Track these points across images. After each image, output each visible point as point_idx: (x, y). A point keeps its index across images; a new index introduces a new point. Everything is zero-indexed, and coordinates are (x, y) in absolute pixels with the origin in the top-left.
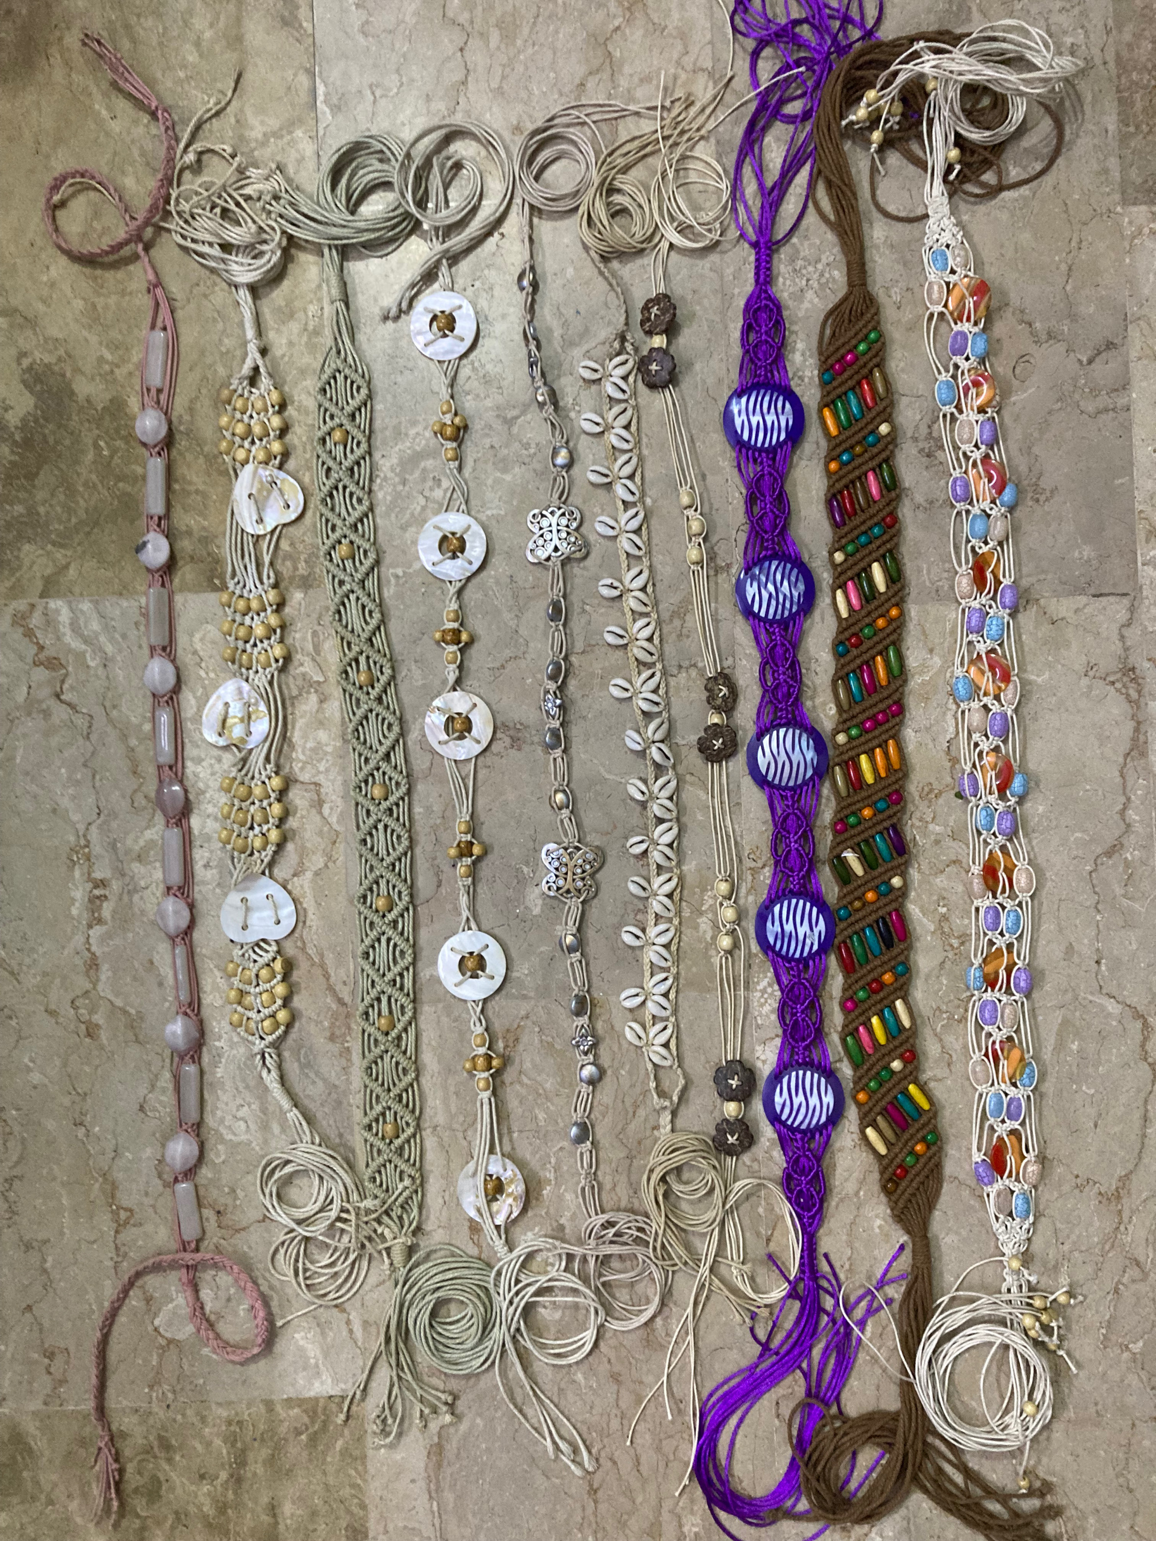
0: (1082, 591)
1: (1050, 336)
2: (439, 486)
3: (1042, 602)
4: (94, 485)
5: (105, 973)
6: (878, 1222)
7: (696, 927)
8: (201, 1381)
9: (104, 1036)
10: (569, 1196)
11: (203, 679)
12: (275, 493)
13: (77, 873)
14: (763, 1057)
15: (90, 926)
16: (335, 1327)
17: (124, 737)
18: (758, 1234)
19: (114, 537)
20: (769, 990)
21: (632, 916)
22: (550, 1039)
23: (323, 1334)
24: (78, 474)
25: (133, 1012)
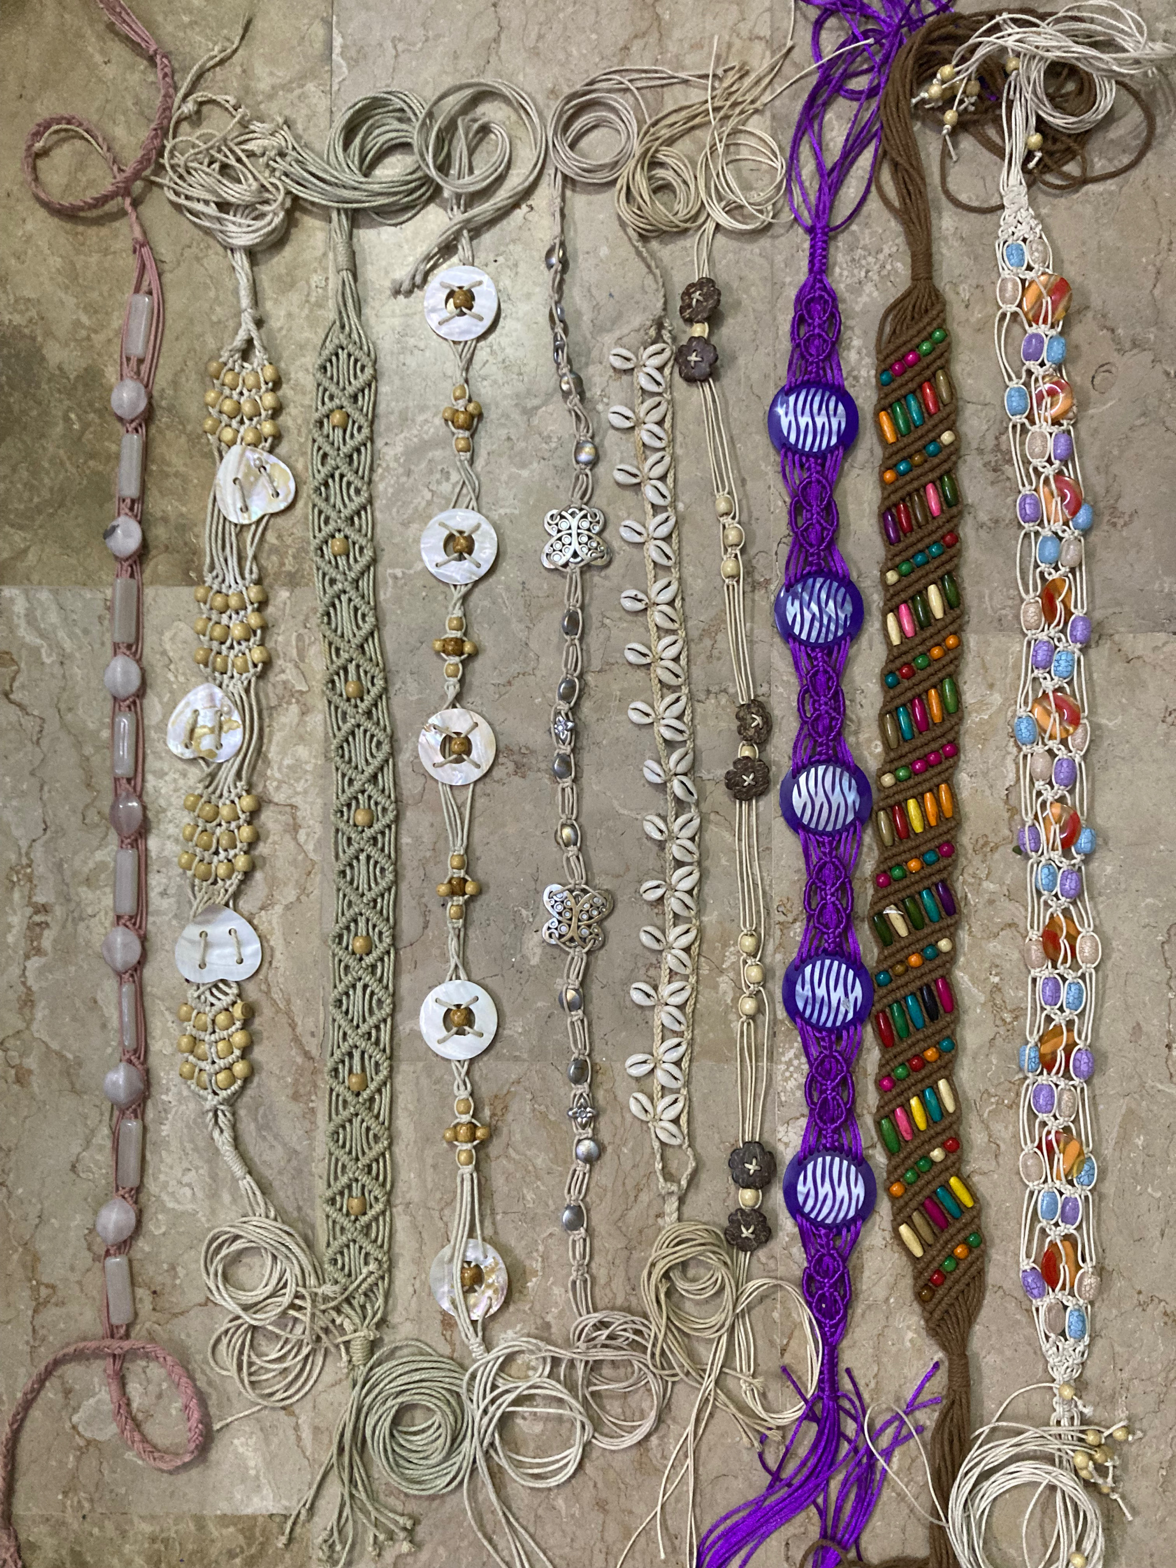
0: (1161, 628)
1: (1135, 344)
2: (448, 479)
3: (1117, 637)
4: (62, 463)
5: (40, 1013)
6: (910, 1335)
7: (716, 987)
8: (123, 1490)
9: (36, 1083)
10: (556, 1290)
11: (170, 683)
12: (264, 479)
13: (16, 895)
14: (785, 1139)
15: (27, 957)
16: (281, 1432)
17: (78, 745)
18: (772, 1343)
19: (80, 520)
20: (796, 1062)
21: (643, 971)
22: (543, 1108)
23: (267, 1441)
24: (44, 448)
25: (70, 1056)
